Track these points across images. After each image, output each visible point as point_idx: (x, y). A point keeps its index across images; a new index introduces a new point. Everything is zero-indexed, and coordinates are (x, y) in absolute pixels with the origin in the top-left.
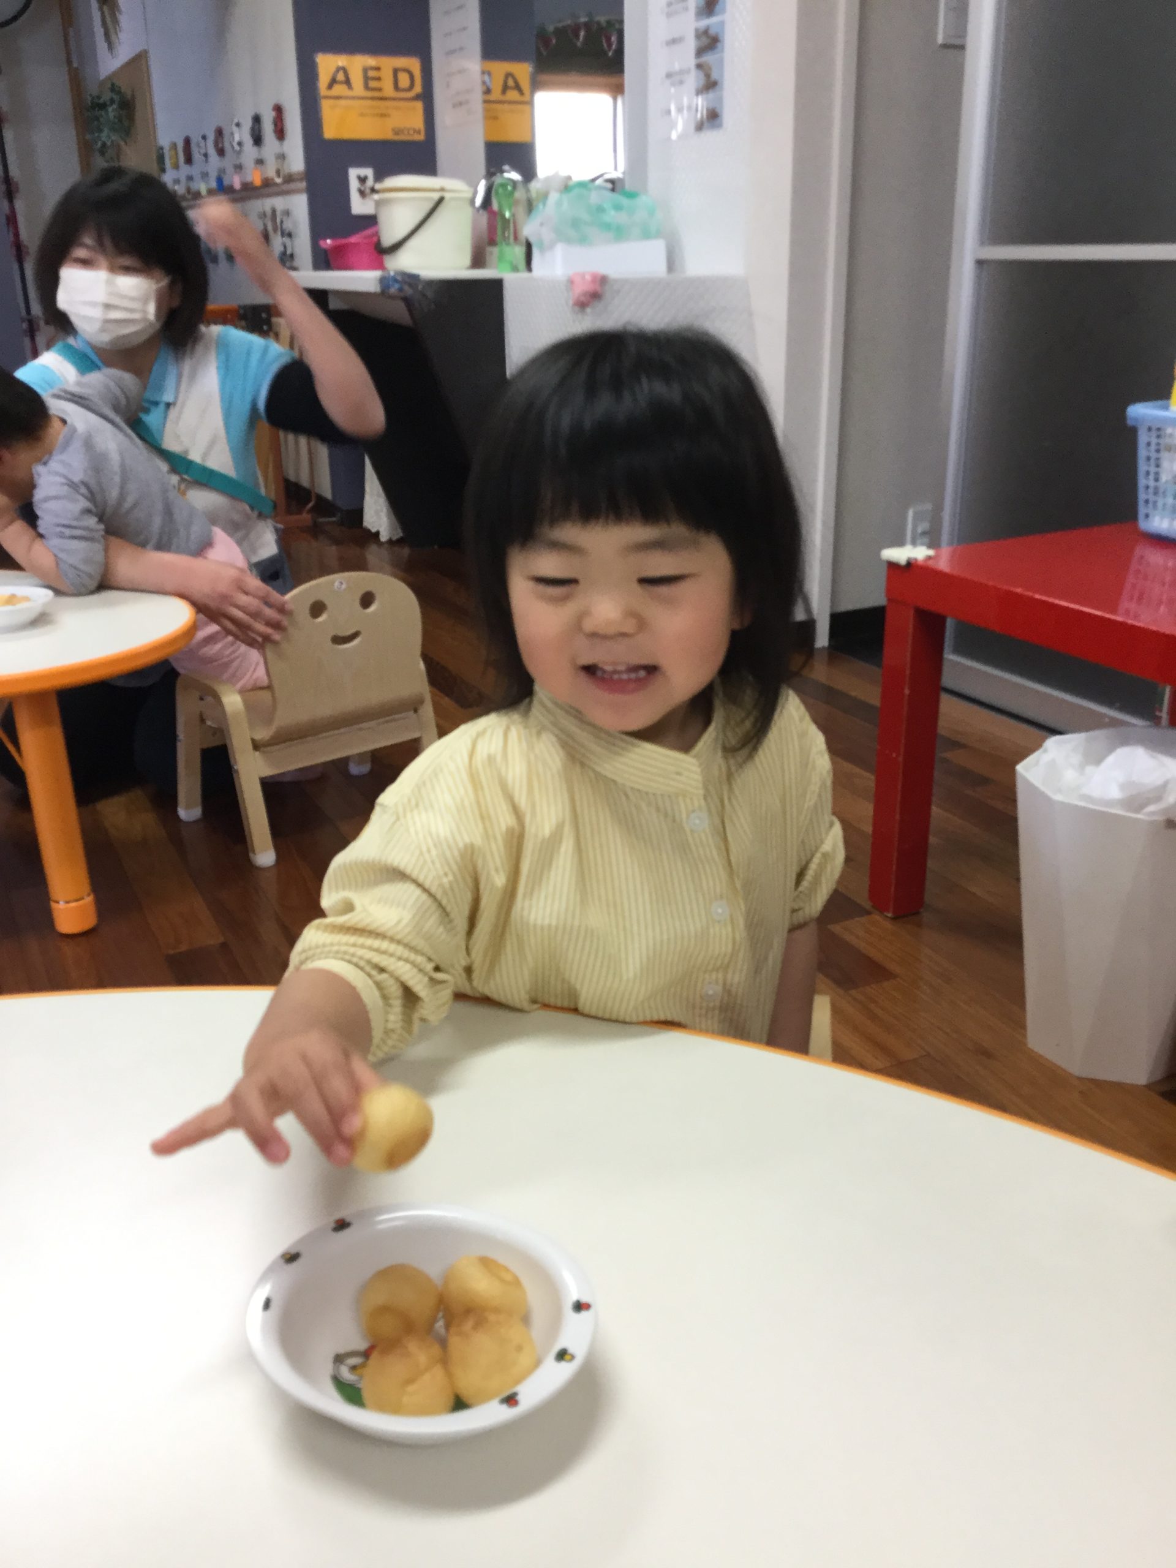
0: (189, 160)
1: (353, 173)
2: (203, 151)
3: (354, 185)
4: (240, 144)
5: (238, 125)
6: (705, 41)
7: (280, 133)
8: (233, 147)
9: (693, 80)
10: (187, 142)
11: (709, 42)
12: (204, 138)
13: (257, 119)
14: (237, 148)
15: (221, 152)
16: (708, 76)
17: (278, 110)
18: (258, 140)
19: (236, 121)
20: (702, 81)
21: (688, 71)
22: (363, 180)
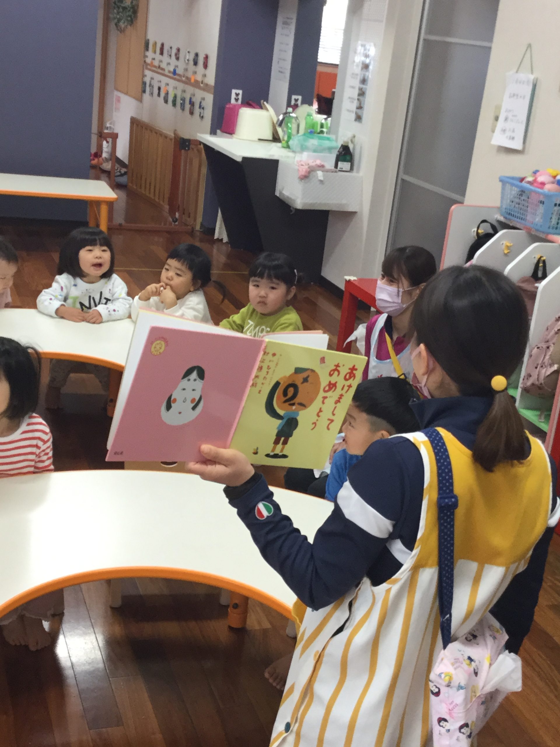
0: (162, 53)
1: (234, 91)
2: (170, 54)
3: (233, 96)
4: (188, 60)
5: (189, 52)
6: (361, 92)
7: (206, 66)
8: (185, 61)
9: (355, 104)
10: (163, 45)
11: (362, 93)
12: (171, 48)
13: (197, 55)
14: (187, 62)
15: (178, 59)
16: (360, 104)
17: (206, 58)
18: (196, 63)
19: (188, 50)
20: (358, 105)
21: (355, 100)
22: (237, 95)
